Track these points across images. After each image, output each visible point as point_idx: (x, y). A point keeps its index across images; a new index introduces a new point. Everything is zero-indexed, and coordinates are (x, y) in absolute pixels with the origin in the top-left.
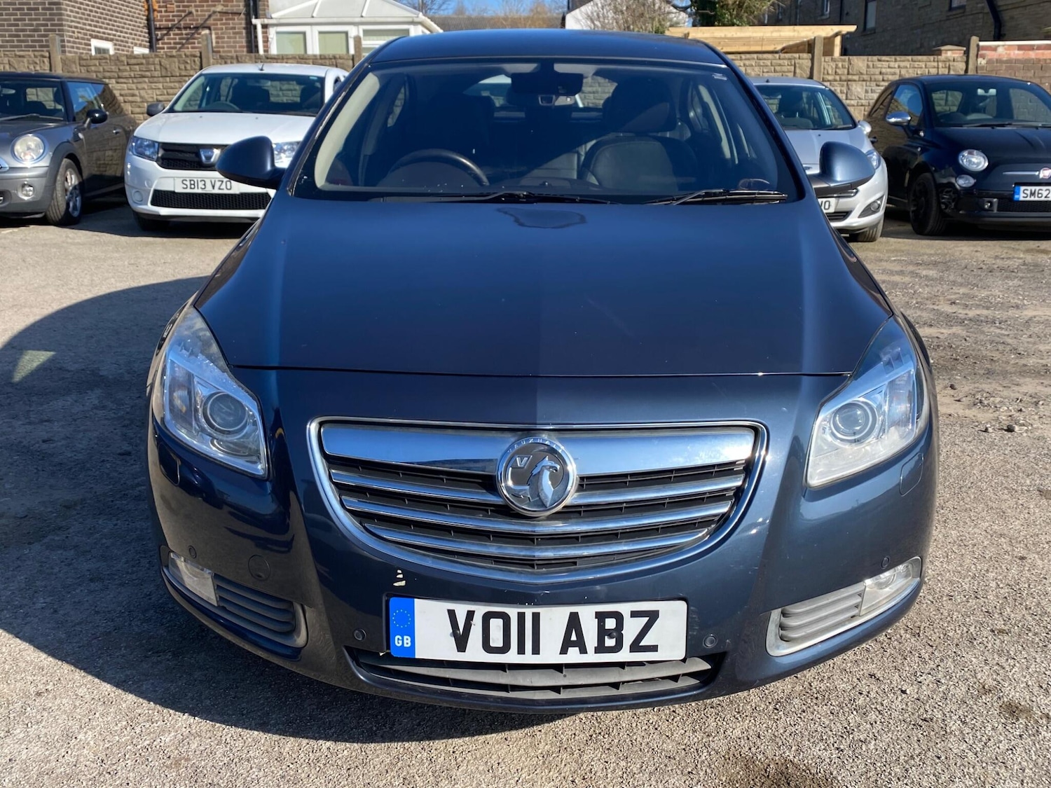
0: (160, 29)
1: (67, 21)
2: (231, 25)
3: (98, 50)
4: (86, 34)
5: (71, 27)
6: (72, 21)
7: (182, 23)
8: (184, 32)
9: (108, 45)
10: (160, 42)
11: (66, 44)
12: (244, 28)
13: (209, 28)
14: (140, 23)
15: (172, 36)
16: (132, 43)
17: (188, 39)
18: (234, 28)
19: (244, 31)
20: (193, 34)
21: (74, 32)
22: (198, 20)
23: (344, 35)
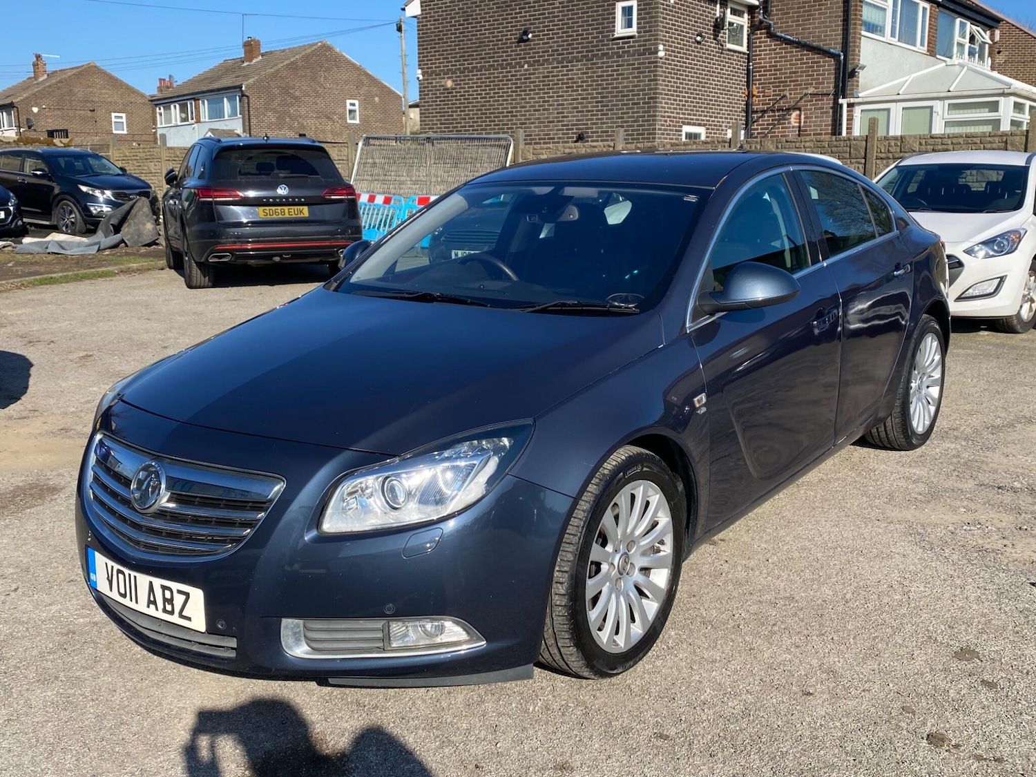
0: (757, 112)
1: (661, 112)
2: (820, 106)
3: (689, 136)
4: (679, 122)
5: (664, 117)
6: (665, 112)
7: (776, 105)
8: (777, 114)
9: (701, 130)
10: (755, 124)
11: (657, 132)
12: (832, 108)
13: (800, 109)
14: (739, 108)
15: (766, 118)
16: (726, 126)
17: (779, 120)
18: (823, 108)
19: (831, 110)
20: (784, 115)
21: (666, 121)
22: (790, 102)
23: (929, 110)
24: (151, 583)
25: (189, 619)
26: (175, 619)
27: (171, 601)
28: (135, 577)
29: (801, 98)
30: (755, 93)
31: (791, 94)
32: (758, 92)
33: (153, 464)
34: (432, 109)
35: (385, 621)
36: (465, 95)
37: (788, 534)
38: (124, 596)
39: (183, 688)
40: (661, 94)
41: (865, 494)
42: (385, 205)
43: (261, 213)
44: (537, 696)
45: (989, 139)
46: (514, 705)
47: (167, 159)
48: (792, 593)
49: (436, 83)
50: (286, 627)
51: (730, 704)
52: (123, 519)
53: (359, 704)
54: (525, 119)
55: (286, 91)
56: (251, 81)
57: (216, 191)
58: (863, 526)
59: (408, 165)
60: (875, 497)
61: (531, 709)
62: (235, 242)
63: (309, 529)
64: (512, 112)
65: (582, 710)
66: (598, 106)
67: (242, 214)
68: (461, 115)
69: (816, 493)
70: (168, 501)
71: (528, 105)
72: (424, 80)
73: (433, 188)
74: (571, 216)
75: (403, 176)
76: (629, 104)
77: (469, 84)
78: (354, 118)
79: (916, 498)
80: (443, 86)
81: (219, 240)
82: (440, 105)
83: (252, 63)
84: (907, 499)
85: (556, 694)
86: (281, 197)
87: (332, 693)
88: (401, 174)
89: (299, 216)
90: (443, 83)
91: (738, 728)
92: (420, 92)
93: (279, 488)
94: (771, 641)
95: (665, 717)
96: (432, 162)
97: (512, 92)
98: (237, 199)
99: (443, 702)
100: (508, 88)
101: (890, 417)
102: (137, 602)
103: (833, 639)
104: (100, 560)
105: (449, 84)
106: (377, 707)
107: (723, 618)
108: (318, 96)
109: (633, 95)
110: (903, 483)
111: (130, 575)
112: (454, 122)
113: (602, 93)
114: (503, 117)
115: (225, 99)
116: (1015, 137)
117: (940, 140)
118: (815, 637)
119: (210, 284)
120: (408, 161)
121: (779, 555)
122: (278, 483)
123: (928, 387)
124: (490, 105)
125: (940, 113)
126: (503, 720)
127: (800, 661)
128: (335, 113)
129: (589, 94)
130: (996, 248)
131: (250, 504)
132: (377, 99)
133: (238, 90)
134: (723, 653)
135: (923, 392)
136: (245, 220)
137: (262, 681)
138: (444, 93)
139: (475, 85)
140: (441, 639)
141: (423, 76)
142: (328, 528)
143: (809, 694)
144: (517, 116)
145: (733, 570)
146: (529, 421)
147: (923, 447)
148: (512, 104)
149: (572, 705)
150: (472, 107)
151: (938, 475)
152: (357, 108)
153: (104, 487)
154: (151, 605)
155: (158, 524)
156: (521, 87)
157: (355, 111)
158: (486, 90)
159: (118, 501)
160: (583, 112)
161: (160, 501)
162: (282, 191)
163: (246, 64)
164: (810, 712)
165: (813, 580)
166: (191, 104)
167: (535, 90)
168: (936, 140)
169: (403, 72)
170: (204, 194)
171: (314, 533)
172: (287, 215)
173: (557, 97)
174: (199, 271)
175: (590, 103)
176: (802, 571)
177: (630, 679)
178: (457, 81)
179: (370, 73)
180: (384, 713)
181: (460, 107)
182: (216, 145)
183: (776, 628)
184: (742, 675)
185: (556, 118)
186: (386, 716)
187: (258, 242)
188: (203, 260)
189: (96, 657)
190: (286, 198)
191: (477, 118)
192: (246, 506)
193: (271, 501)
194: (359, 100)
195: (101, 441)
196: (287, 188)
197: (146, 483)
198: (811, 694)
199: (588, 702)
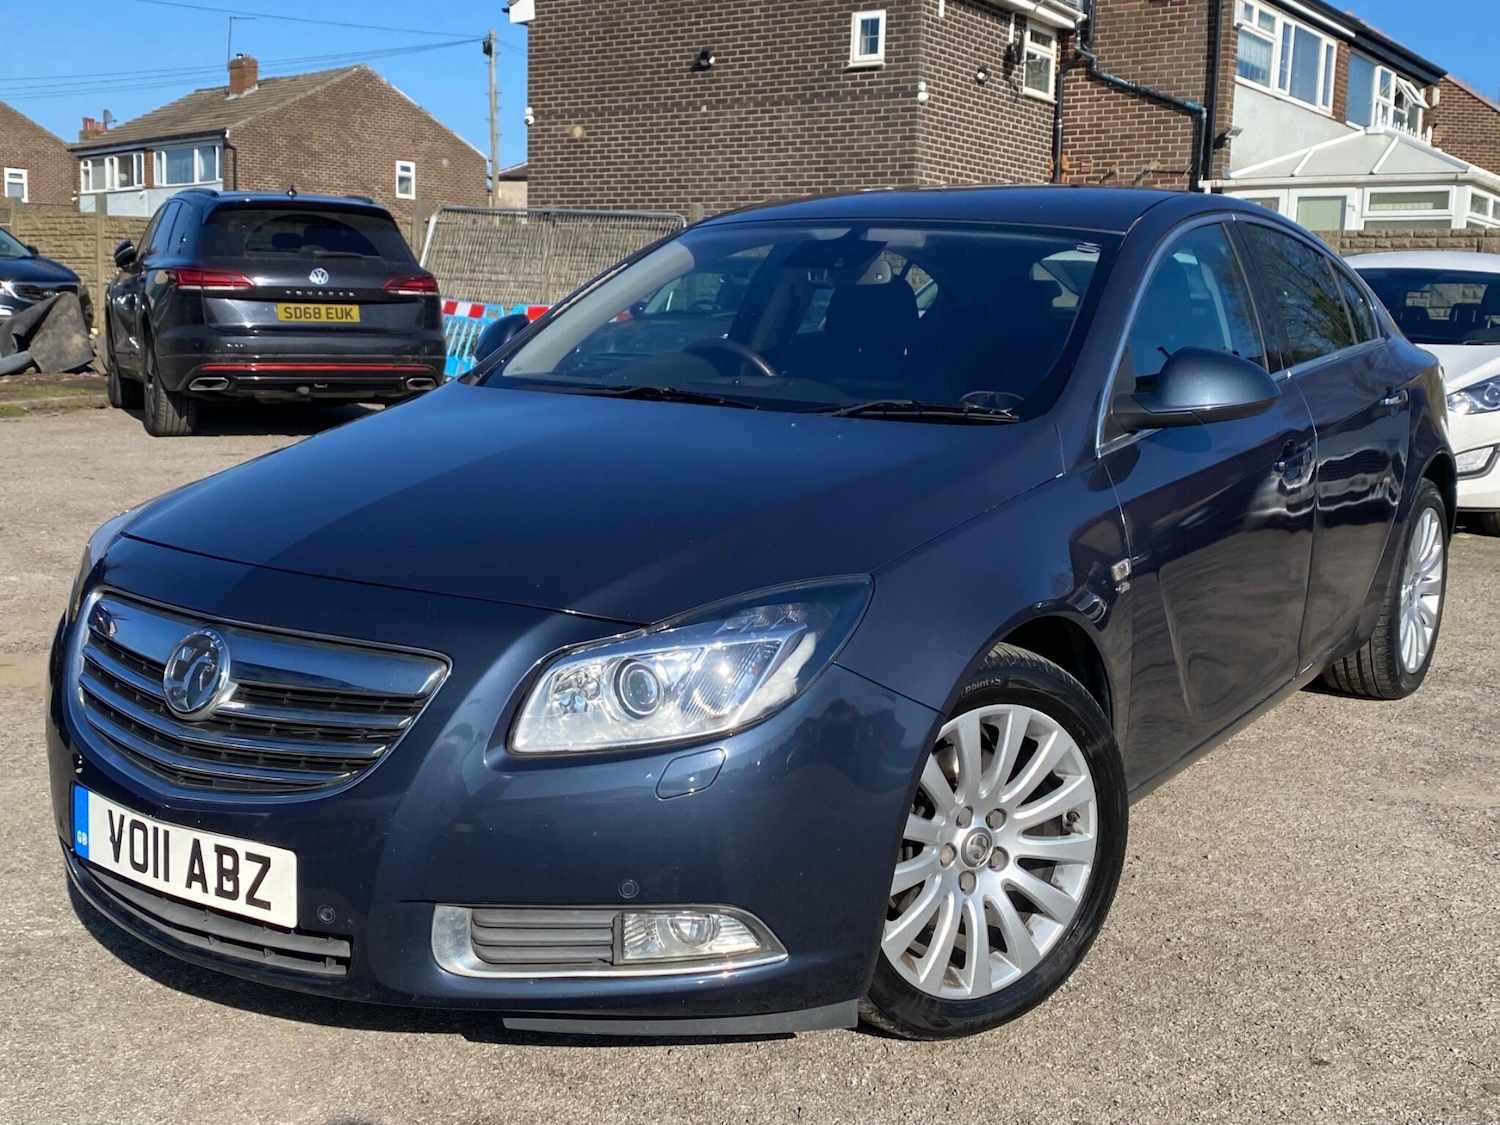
23: (1339, 202)
24: (196, 843)
25: (266, 905)
26: (239, 906)
27: (234, 874)
28: (166, 833)
29: (1138, 178)
30: (1066, 166)
31: (1122, 170)
32: (1071, 166)
33: (208, 634)
34: (549, 172)
35: (617, 912)
36: (603, 152)
37: (1230, 819)
38: (142, 868)
39: (235, 1044)
40: (921, 160)
41: (1340, 761)
42: (473, 319)
43: (282, 313)
44: (860, 1062)
45: (1451, 241)
46: (823, 1076)
47: (107, 235)
48: (1257, 907)
49: (556, 130)
50: (442, 921)
51: (1193, 1077)
52: (145, 732)
53: (554, 1072)
54: (701, 193)
55: (296, 141)
56: (240, 124)
57: (208, 273)
58: (1349, 807)
59: (511, 255)
60: (1357, 766)
61: (854, 1083)
62: (235, 360)
63: (491, 746)
64: (679, 181)
65: (943, 1086)
66: (819, 177)
67: (245, 314)
68: (595, 183)
69: (1260, 758)
70: (233, 699)
71: (705, 170)
72: (536, 124)
73: (551, 294)
74: (880, 277)
75: (502, 273)
76: (868, 175)
77: (610, 133)
78: (406, 191)
79: (1422, 769)
80: (567, 135)
81: (210, 356)
82: (562, 166)
83: (242, 96)
84: (1409, 770)
85: (892, 1058)
86: (316, 289)
87: (502, 1053)
88: (498, 269)
89: (344, 320)
90: (567, 131)
91: (1215, 1116)
92: (529, 143)
93: (436, 677)
94: (1239, 979)
95: (1086, 1097)
96: (551, 253)
97: (680, 148)
98: (242, 288)
99: (700, 1071)
100: (673, 143)
101: (1367, 646)
102: (167, 878)
103: (1341, 978)
104: (99, 808)
105: (578, 132)
106: (583, 1077)
107: (1151, 945)
108: (349, 151)
109: (875, 161)
110: (1395, 745)
111: (156, 830)
112: (585, 193)
113: (826, 155)
114: (664, 187)
115: (196, 152)
116: (1492, 239)
117: (1373, 240)
118: (1311, 976)
119: (188, 429)
120: (512, 249)
121: (1222, 848)
122: (436, 668)
123: (1422, 596)
124: (644, 169)
125: (1358, 207)
126: (811, 1101)
127: (1296, 1012)
128: (376, 182)
129: (805, 156)
130: (1486, 398)
131: (386, 703)
132: (445, 162)
133: (219, 137)
134: (1163, 997)
135: (1416, 604)
136: (248, 324)
137: (375, 1032)
138: (569, 147)
139: (620, 136)
140: (710, 948)
141: (536, 117)
142: (524, 746)
143: (1321, 1063)
144: (686, 187)
145: (1151, 872)
146: (864, 578)
147: (1415, 695)
148: (679, 167)
149: (924, 1077)
150: (615, 170)
151: (1447, 736)
152: (412, 174)
153: (108, 680)
154: (194, 883)
155: (213, 739)
156: (695, 142)
157: (408, 179)
158: (637, 144)
159: (137, 703)
160: (794, 184)
161: (219, 699)
162: (318, 278)
163: (232, 97)
164: (1331, 1092)
165: (1287, 889)
166: (139, 158)
167: (717, 147)
168: (1368, 240)
169: (492, 120)
170: (187, 278)
171: (499, 753)
172: (324, 319)
173: (754, 159)
174: (171, 406)
175: (806, 170)
176: (1266, 874)
177: (1014, 1037)
178: (590, 128)
179: (436, 120)
180: (600, 1087)
181: (595, 171)
182: (208, 200)
183: (1243, 961)
184: (1204, 1032)
185: (750, 192)
186: (603, 1091)
187: (274, 360)
188: (179, 389)
189: (73, 992)
190: (324, 289)
191: (622, 189)
192: (378, 707)
193: (424, 697)
194: (416, 163)
195: (97, 606)
196: (326, 275)
197: (193, 668)
198: (1327, 1063)
199: (951, 1073)
